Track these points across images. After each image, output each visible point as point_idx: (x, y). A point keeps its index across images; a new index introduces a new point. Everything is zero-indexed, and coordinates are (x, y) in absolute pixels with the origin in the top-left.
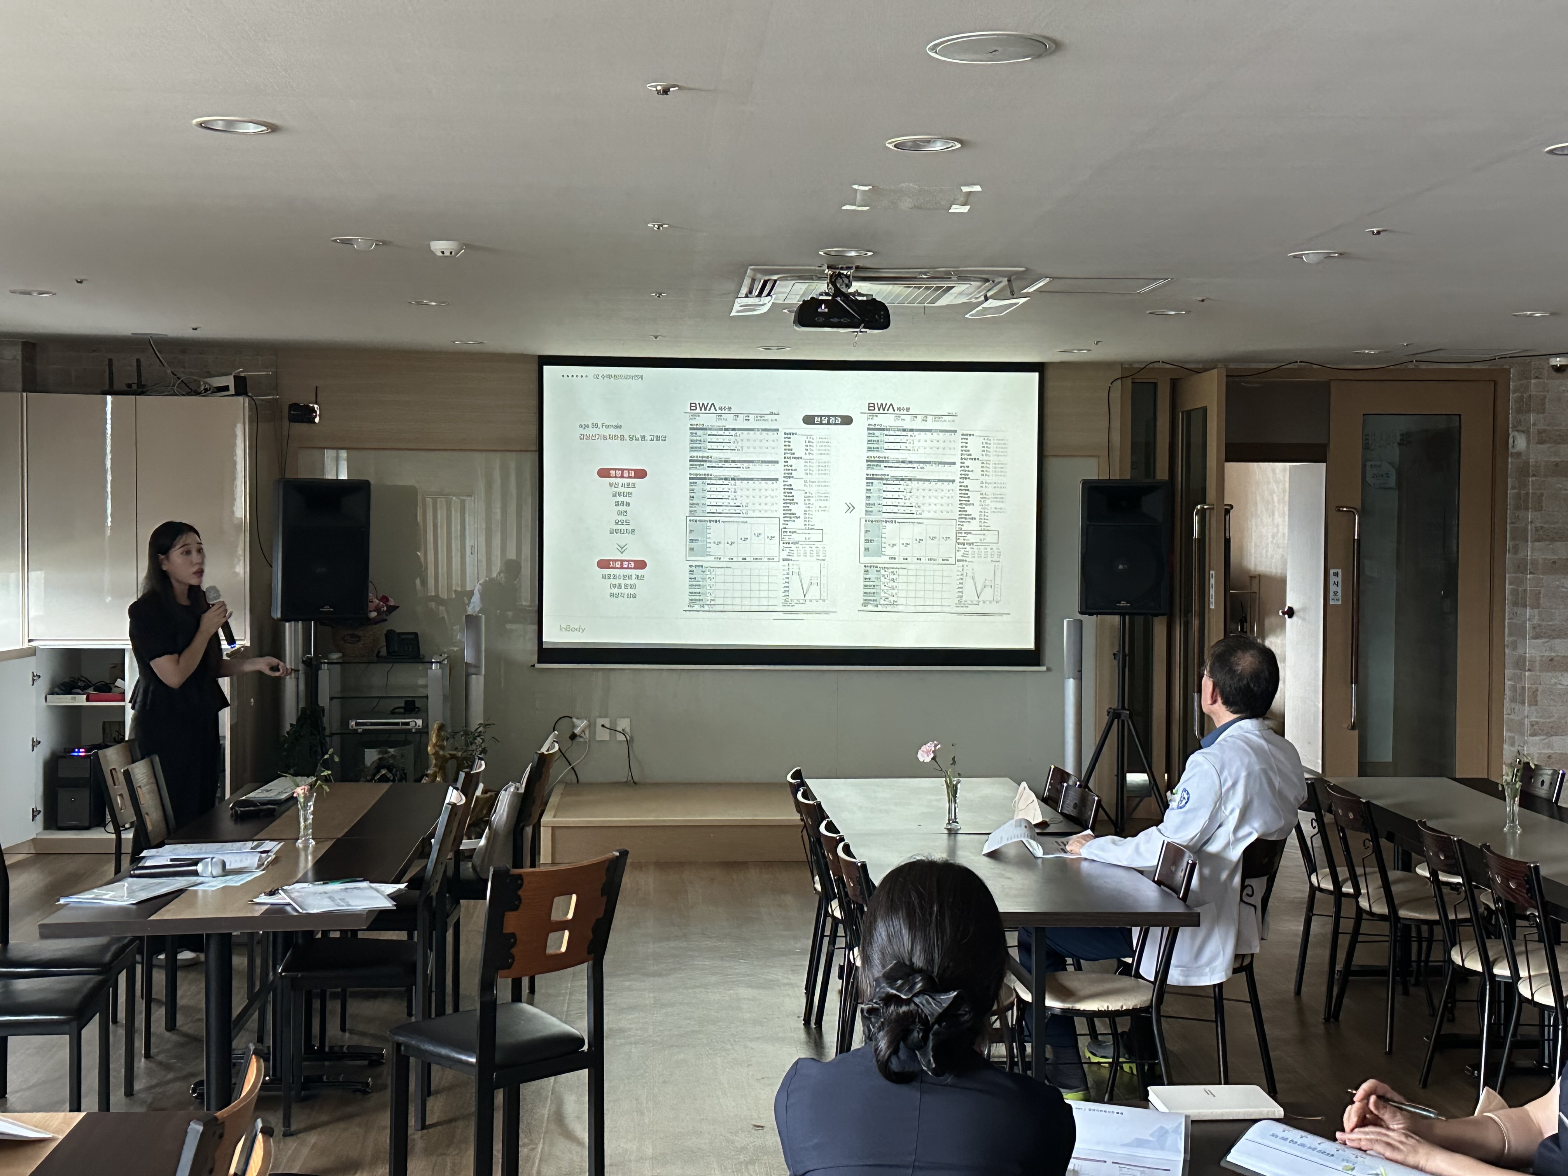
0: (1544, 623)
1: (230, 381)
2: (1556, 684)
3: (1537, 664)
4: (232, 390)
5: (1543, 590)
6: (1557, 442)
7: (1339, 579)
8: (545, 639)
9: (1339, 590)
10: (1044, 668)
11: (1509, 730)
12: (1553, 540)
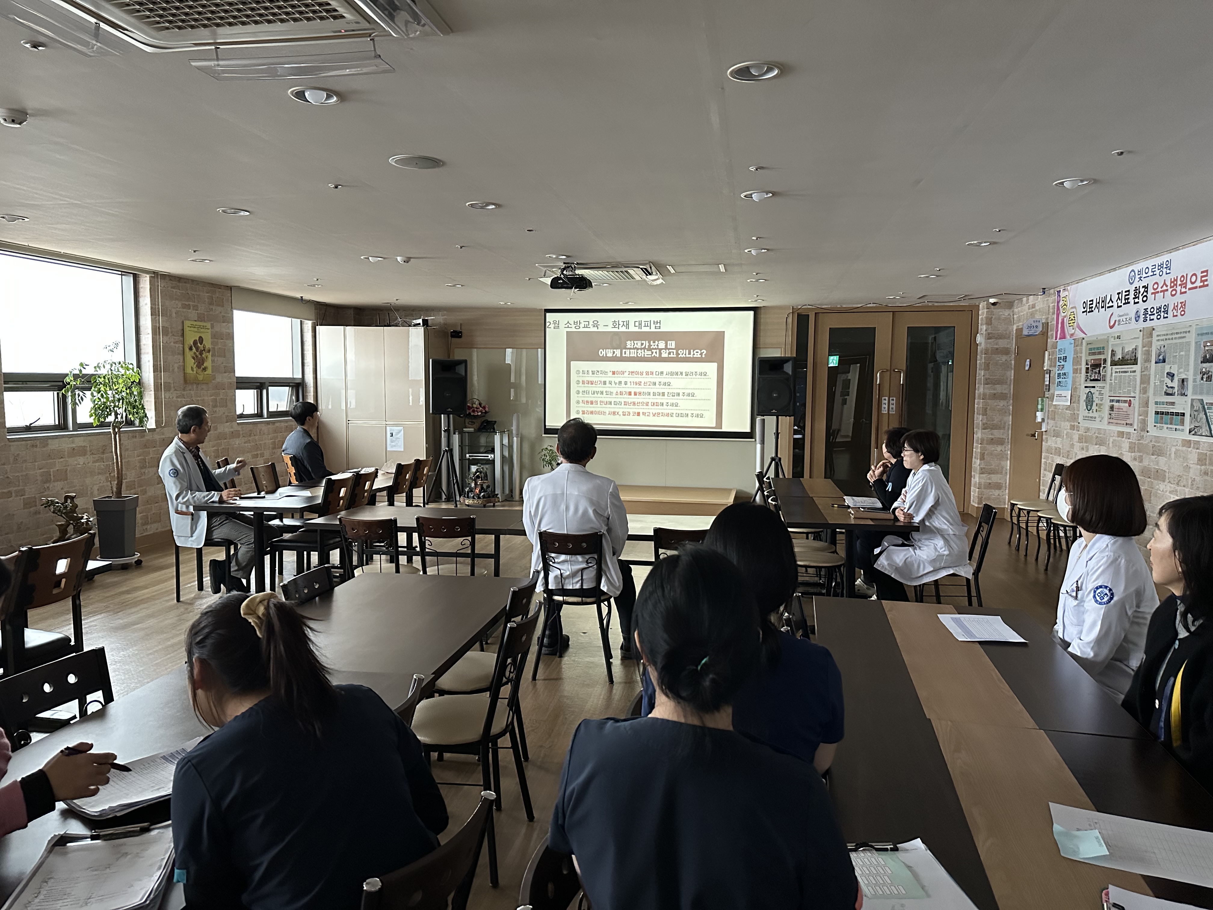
0: (989, 423)
1: (420, 321)
2: (994, 450)
3: (985, 441)
4: (422, 324)
5: (989, 408)
6: (996, 338)
7: (894, 402)
8: (547, 424)
9: (894, 406)
10: (751, 440)
11: (974, 472)
12: (994, 384)
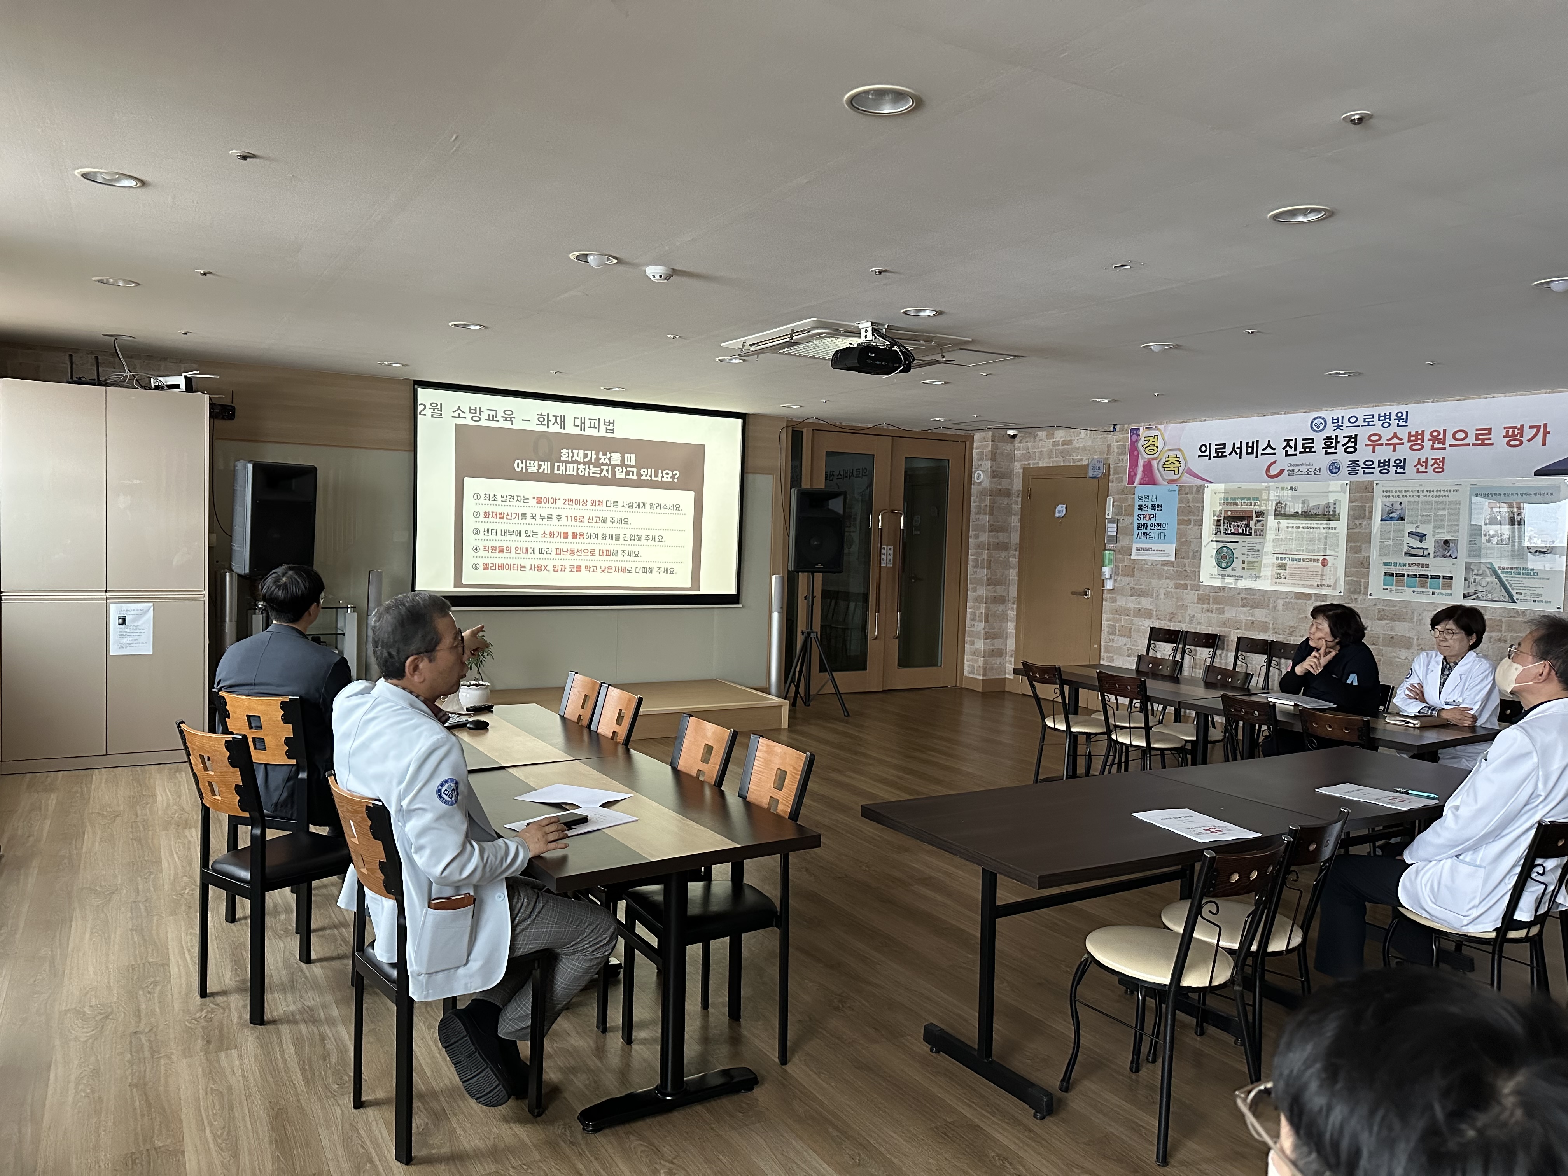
0: (992, 578)
1: (180, 380)
2: (996, 610)
3: (989, 600)
4: (183, 388)
5: (992, 560)
7: (892, 552)
9: (891, 558)
10: (740, 606)
11: (972, 637)
12: (997, 532)
